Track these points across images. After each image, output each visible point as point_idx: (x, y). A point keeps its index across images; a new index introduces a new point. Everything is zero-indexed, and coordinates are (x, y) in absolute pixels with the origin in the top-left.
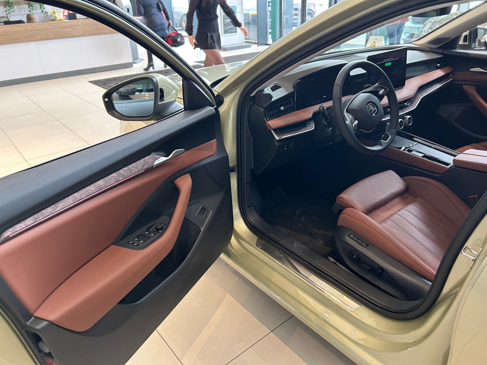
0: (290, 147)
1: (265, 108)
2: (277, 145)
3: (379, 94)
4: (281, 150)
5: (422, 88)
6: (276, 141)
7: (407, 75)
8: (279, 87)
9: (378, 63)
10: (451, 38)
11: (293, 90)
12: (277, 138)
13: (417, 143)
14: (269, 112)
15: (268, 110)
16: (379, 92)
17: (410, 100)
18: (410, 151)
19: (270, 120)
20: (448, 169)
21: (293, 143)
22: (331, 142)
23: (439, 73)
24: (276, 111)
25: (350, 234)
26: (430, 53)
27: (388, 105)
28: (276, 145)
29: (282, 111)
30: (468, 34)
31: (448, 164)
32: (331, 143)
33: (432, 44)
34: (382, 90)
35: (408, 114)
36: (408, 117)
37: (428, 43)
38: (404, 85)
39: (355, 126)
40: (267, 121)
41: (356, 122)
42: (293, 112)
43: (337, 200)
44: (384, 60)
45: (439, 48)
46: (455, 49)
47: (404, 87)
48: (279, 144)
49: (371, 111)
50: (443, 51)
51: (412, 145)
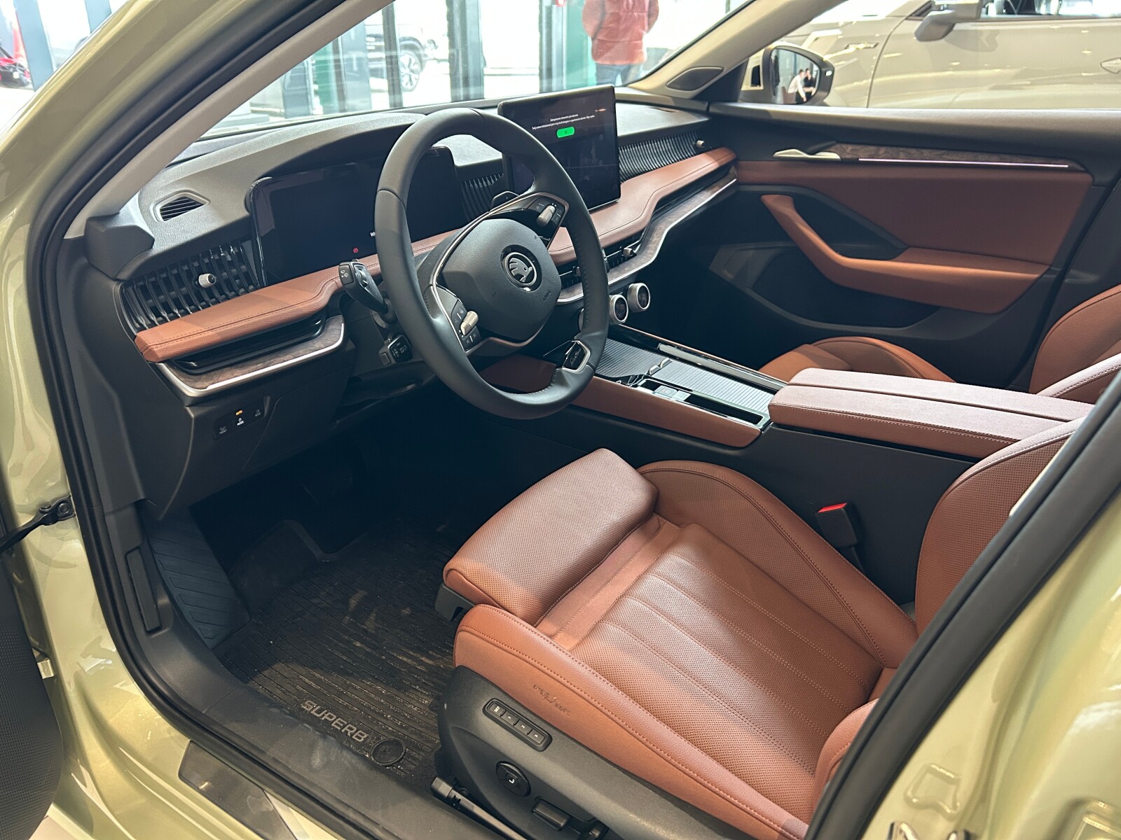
0: (262, 412)
1: (126, 284)
2: (192, 415)
3: (542, 222)
4: (223, 431)
5: (666, 204)
6: (187, 403)
7: (624, 167)
8: (196, 203)
9: (534, 128)
10: (722, 71)
11: (242, 213)
12: (191, 392)
13: (668, 359)
14: (147, 297)
15: (144, 289)
16: (540, 214)
17: (638, 238)
18: (653, 386)
19: (153, 325)
20: (758, 434)
21: (269, 398)
22: (410, 384)
23: (703, 165)
24: (184, 289)
25: (492, 703)
26: (678, 111)
27: (574, 256)
28: (189, 416)
29: (208, 289)
30: (760, 64)
31: (755, 419)
32: (409, 387)
33: (679, 87)
34: (548, 208)
35: (637, 277)
36: (639, 285)
37: (669, 86)
38: (619, 197)
39: (470, 330)
40: (142, 328)
41: (472, 317)
42: (256, 289)
43: (447, 575)
44: (552, 120)
45: (696, 98)
46: (735, 101)
47: (619, 201)
48: (201, 411)
49: (519, 277)
50: (708, 108)
51: (656, 367)
